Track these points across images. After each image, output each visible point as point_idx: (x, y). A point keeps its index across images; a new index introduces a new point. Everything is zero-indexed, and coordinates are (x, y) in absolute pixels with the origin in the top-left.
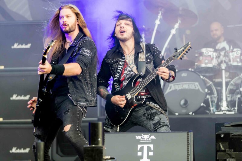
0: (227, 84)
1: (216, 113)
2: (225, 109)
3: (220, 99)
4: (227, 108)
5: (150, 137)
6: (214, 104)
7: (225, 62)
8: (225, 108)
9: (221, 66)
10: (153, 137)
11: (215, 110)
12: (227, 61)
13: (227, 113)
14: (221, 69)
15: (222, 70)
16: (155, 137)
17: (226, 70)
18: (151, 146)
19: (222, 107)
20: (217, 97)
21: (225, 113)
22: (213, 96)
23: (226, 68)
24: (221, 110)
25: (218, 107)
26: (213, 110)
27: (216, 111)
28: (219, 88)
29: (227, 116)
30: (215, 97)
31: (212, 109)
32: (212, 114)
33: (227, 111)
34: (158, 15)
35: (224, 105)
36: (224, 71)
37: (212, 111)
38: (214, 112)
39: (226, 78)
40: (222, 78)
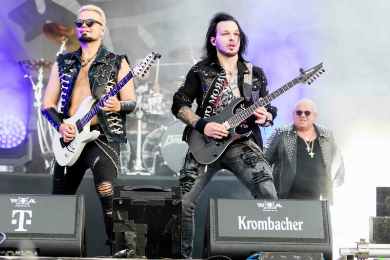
0: (144, 137)
1: (128, 174)
2: (139, 169)
3: (133, 157)
4: (142, 168)
5: (28, 201)
6: (126, 162)
7: (142, 109)
8: (139, 167)
9: (137, 115)
10: (33, 201)
11: (126, 170)
12: (144, 109)
13: (142, 174)
14: (136, 118)
15: (138, 119)
16: (35, 201)
17: (142, 119)
18: (30, 212)
19: (136, 166)
20: (131, 153)
21: (139, 174)
22: (125, 152)
23: (143, 117)
24: (134, 171)
25: (131, 166)
26: (124, 170)
27: (129, 171)
28: (133, 143)
29: (140, 178)
30: (128, 153)
31: (122, 168)
32: (123, 175)
33: (141, 171)
34: (60, 46)
35: (138, 165)
36: (140, 121)
37: (122, 171)
38: (125, 173)
39: (142, 129)
40: (136, 129)
